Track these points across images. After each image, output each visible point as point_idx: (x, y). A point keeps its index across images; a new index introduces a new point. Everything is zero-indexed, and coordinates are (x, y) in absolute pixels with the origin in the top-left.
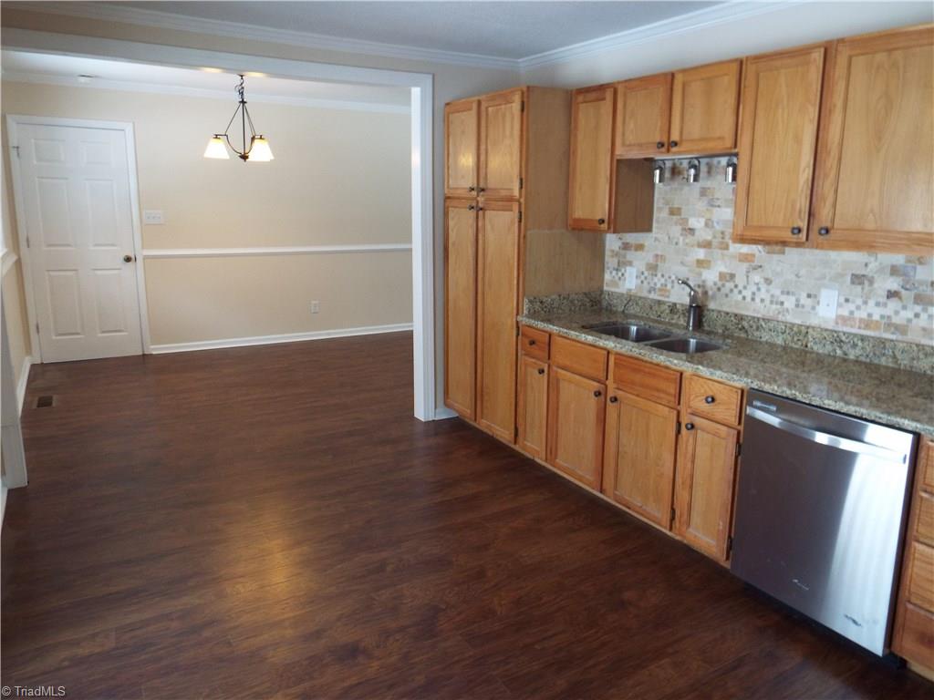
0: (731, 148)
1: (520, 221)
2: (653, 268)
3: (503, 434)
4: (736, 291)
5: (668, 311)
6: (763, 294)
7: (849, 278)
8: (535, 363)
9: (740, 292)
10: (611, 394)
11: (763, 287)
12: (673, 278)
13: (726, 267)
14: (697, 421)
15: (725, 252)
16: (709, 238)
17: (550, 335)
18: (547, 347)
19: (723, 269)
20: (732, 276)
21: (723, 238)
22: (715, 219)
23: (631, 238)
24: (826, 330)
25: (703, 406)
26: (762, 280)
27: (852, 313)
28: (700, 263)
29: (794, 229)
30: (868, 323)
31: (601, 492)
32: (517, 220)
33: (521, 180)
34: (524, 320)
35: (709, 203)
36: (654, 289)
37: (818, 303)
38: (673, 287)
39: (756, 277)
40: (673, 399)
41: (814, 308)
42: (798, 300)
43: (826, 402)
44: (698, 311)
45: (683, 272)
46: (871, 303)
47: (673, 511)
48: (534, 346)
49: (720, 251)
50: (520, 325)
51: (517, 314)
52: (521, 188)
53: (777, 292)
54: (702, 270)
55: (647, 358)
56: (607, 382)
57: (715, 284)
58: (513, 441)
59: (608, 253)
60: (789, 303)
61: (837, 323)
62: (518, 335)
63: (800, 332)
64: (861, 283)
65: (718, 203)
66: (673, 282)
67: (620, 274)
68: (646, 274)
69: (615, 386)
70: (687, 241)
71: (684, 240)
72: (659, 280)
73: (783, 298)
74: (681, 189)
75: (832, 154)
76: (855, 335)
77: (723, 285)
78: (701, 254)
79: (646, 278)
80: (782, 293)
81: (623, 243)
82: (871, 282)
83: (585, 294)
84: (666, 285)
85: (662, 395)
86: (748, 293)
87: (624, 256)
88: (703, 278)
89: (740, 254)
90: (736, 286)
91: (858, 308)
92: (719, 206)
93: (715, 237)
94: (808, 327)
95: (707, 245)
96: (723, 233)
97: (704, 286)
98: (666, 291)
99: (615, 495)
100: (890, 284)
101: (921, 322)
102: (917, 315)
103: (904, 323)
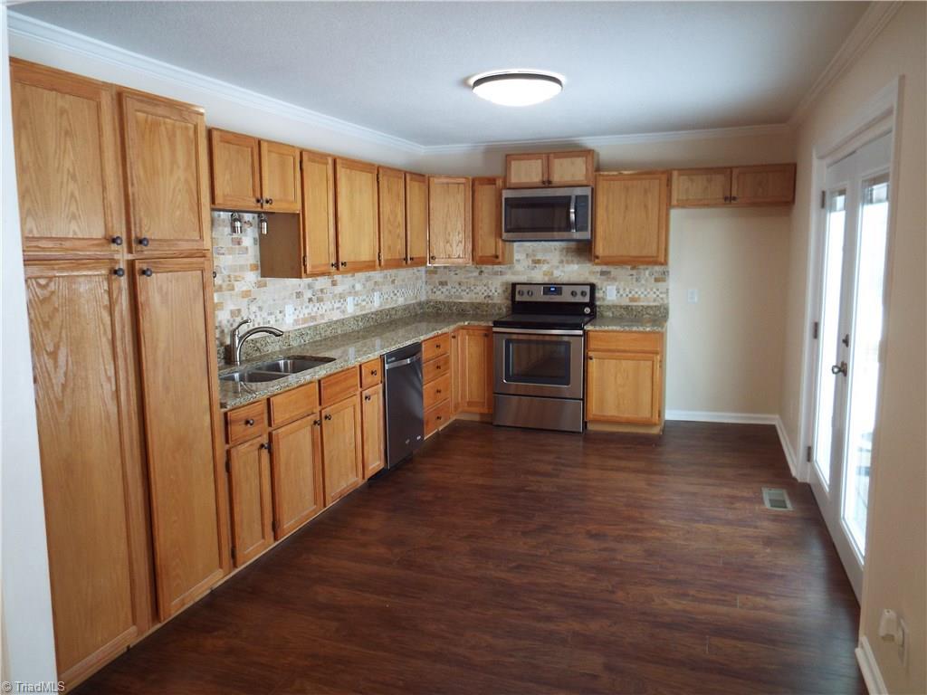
6: (258, 319)
7: (295, 296)
8: (252, 445)
11: (259, 314)
13: (234, 305)
14: (368, 392)
15: (232, 292)
16: (220, 283)
18: (265, 416)
19: (233, 307)
20: (239, 311)
22: (222, 266)
25: (370, 380)
26: (257, 309)
27: (298, 316)
28: (216, 306)
30: (305, 321)
37: (285, 315)
39: (254, 308)
40: (356, 388)
42: (276, 317)
46: (304, 307)
53: (266, 315)
54: (218, 312)
57: (228, 321)
61: (294, 325)
63: (286, 338)
64: (300, 297)
65: (222, 251)
69: (324, 407)
73: (269, 318)
76: (307, 327)
77: (234, 321)
80: (268, 314)
82: (302, 295)
89: (242, 292)
91: (300, 312)
92: (223, 254)
93: (224, 281)
96: (229, 276)
100: (308, 294)
101: (320, 312)
102: (318, 309)
103: (315, 315)
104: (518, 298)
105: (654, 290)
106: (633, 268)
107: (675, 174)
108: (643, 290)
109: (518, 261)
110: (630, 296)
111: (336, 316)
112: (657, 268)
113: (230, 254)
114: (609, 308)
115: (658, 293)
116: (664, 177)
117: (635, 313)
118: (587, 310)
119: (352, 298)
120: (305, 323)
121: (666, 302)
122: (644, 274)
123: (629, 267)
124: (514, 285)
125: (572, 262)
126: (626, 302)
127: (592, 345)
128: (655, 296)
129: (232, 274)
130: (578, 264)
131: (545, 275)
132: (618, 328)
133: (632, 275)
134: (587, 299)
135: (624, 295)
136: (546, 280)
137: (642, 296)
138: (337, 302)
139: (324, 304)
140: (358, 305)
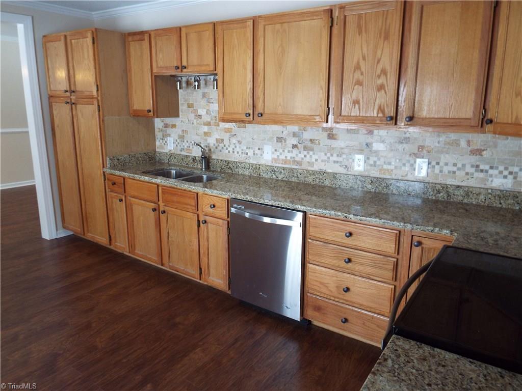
0: (213, 71)
1: (99, 111)
2: (182, 137)
3: (103, 240)
4: (225, 148)
5: (191, 161)
6: (238, 149)
7: (275, 139)
8: (116, 196)
9: (227, 149)
10: (161, 209)
11: (238, 145)
12: (193, 142)
13: (219, 135)
14: (208, 218)
15: (218, 127)
16: (209, 120)
17: (124, 179)
18: (123, 186)
19: (218, 137)
20: (222, 140)
21: (216, 120)
22: (211, 110)
23: (169, 120)
24: (268, 166)
25: (210, 210)
26: (237, 142)
27: (278, 156)
28: (206, 134)
29: (247, 114)
30: (285, 162)
31: (162, 265)
32: (97, 110)
33: (97, 86)
34: (108, 171)
35: (207, 101)
36: (184, 149)
37: (263, 152)
38: (193, 147)
39: (234, 141)
40: (194, 208)
41: (261, 155)
42: (254, 152)
43: (266, 201)
44: (206, 160)
45: (197, 139)
46: (286, 151)
47: (201, 269)
48: (114, 186)
49: (215, 127)
50: (106, 174)
51: (103, 167)
52: (98, 90)
53: (245, 148)
54: (207, 137)
55: (178, 187)
56: (159, 203)
57: (214, 145)
58: (108, 243)
59: (156, 130)
60: (250, 153)
61: (272, 162)
62: (105, 180)
63: (256, 168)
64: (281, 142)
65: (212, 101)
66: (193, 145)
67: (164, 142)
68: (178, 141)
69: (163, 204)
70: (198, 122)
71: (196, 121)
72: (186, 144)
73: (247, 151)
74: (193, 93)
75: (261, 75)
76: (280, 167)
77: (219, 146)
78: (206, 129)
79: (178, 143)
80: (247, 148)
81: (164, 124)
82: (285, 140)
83: (145, 153)
84: (189, 147)
85: (189, 207)
86: (230, 149)
87: (166, 132)
88: (208, 142)
89: (225, 128)
90: (225, 146)
91: (281, 154)
92: (212, 103)
93: (212, 120)
94: (260, 165)
95: (208, 124)
96: (215, 117)
97: (209, 147)
98: (190, 150)
99: (170, 265)
100: (294, 141)
101: (308, 159)
102: (305, 156)
103: (300, 160)
113: (216, 103)
138: (335, 155)
139: (314, 154)
140: (375, 166)
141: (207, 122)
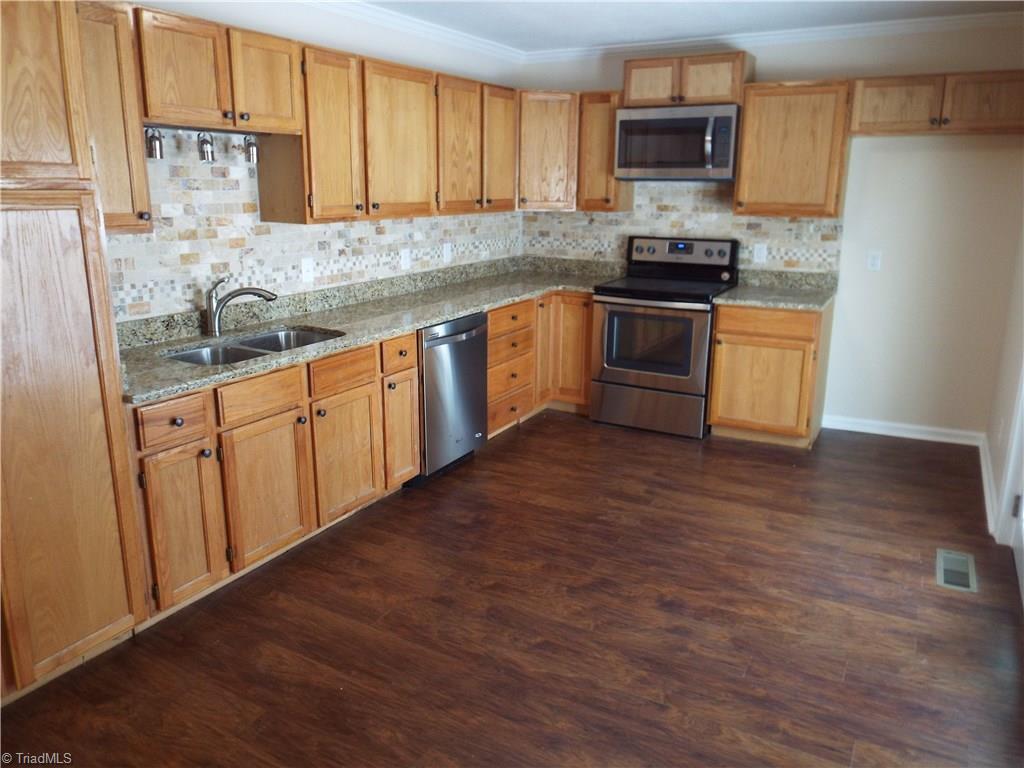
4: (232, 280)
5: (162, 329)
6: (258, 277)
7: (316, 246)
9: (236, 280)
11: (257, 269)
12: (151, 285)
13: (217, 257)
15: (213, 240)
16: (193, 227)
19: (215, 261)
20: (226, 265)
21: (209, 225)
22: (196, 205)
26: (256, 263)
27: (322, 273)
28: (185, 259)
30: (332, 279)
35: (185, 185)
36: (124, 309)
37: (301, 272)
38: (152, 297)
39: (250, 261)
41: (298, 277)
42: (286, 274)
45: (163, 273)
46: (332, 262)
49: (207, 241)
53: (269, 271)
54: (189, 266)
57: (208, 278)
60: (280, 279)
61: (315, 285)
63: (300, 301)
64: (324, 248)
65: (196, 185)
66: (151, 290)
70: (163, 234)
71: (158, 233)
72: (128, 294)
73: (275, 275)
76: (334, 288)
78: (185, 247)
80: (274, 270)
82: (329, 245)
84: (141, 298)
86: (244, 280)
88: (193, 275)
89: (231, 240)
90: (231, 275)
91: (325, 268)
92: (197, 189)
93: (200, 225)
94: (305, 294)
95: (192, 235)
96: (208, 219)
97: (194, 285)
98: (143, 305)
100: (339, 245)
101: (357, 268)
102: (354, 264)
103: (349, 271)
104: (636, 256)
105: (820, 251)
106: (793, 220)
107: (860, 85)
108: (804, 251)
109: (639, 206)
110: (786, 258)
111: (383, 273)
112: (826, 221)
113: (208, 189)
114: (755, 273)
115: (825, 256)
116: (843, 91)
117: (790, 282)
118: (726, 276)
119: (407, 251)
120: (332, 281)
121: (835, 268)
122: (808, 230)
123: (787, 219)
124: (631, 239)
125: (710, 209)
126: (779, 267)
127: (723, 324)
128: (820, 260)
129: (213, 217)
130: (718, 211)
131: (673, 226)
132: (758, 304)
133: (790, 230)
134: (726, 261)
135: (778, 257)
136: (675, 233)
137: (803, 259)
138: (384, 255)
139: (363, 258)
140: (417, 260)
141: (187, 230)
